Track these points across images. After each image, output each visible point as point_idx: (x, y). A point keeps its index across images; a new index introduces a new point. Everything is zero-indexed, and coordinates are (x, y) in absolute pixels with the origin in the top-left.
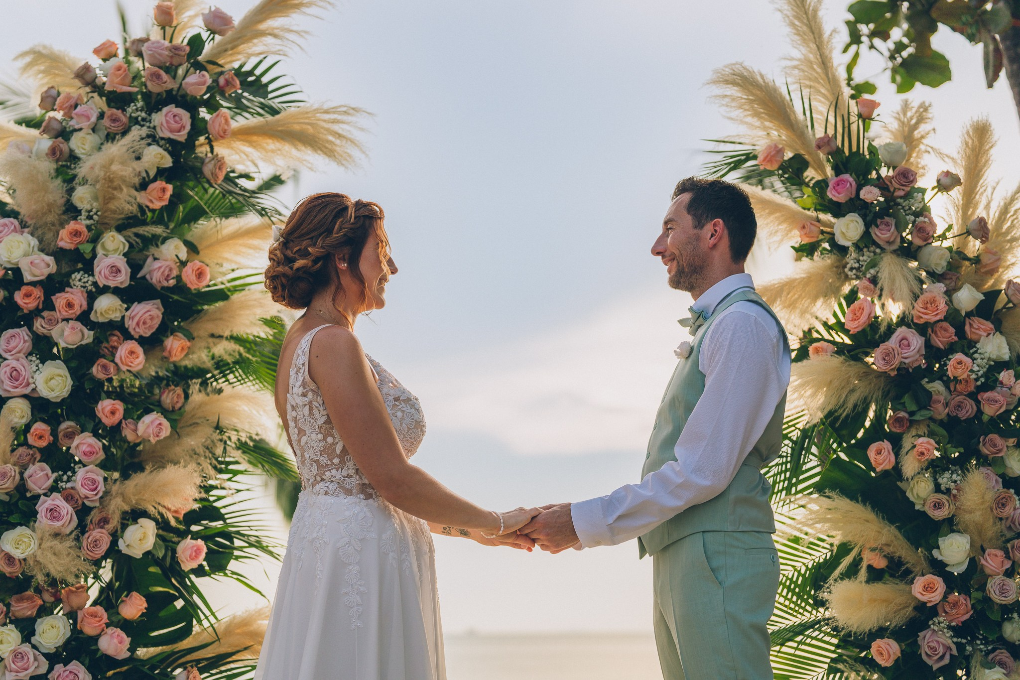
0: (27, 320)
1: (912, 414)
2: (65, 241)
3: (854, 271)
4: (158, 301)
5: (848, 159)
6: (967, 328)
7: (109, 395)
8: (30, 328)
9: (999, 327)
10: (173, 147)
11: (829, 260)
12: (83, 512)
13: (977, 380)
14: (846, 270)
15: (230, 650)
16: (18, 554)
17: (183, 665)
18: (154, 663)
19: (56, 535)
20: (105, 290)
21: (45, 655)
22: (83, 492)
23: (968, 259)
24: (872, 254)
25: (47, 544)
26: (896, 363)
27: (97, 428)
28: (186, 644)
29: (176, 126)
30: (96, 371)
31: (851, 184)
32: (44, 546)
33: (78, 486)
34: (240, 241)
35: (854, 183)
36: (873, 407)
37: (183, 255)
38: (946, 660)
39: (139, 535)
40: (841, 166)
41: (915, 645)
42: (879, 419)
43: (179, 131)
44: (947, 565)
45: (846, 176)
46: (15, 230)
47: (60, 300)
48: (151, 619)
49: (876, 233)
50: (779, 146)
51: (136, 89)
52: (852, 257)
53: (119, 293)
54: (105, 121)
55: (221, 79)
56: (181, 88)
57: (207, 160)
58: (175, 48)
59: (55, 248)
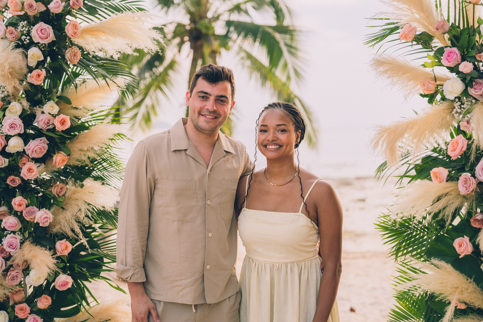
3: (458, 114)
4: (44, 138)
5: (462, 32)
7: (18, 195)
10: (43, 48)
11: (445, 104)
14: (453, 112)
24: (470, 103)
29: (42, 36)
31: (457, 54)
33: (5, 246)
35: (459, 55)
37: (56, 111)
40: (454, 40)
42: (470, 214)
43: (47, 38)
45: (455, 49)
49: (471, 91)
50: (414, 24)
51: (22, 13)
52: (457, 105)
53: (19, 135)
54: (7, 33)
55: (71, 2)
56: (48, 10)
57: (67, 51)
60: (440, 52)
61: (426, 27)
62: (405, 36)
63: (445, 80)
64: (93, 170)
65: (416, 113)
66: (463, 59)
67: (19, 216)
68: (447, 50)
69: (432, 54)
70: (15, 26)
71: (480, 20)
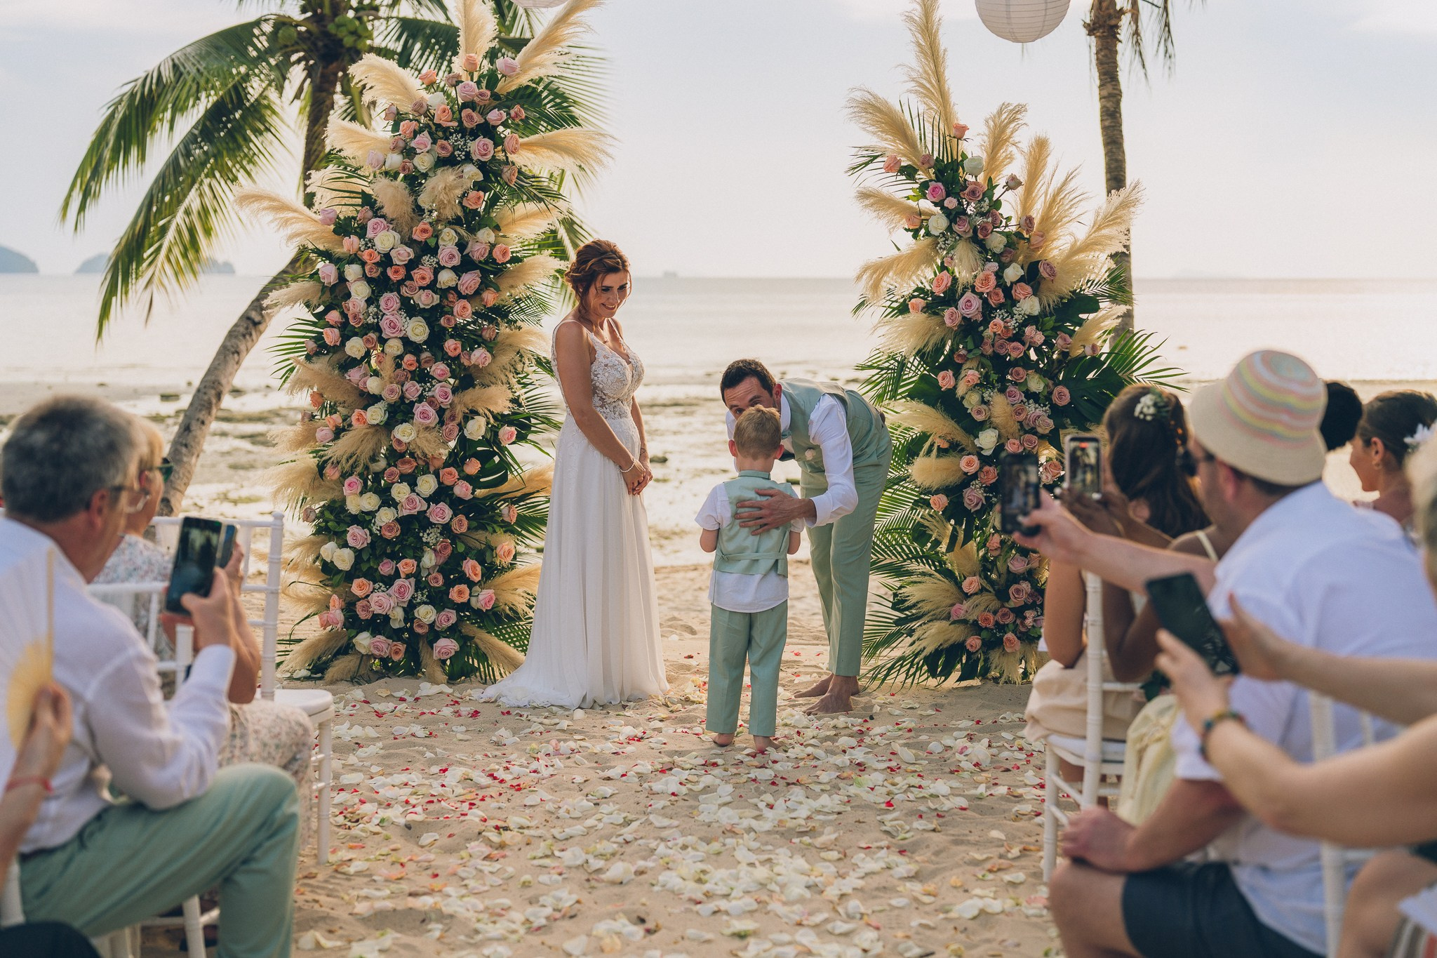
0: (396, 287)
1: (969, 351)
2: (418, 236)
3: (942, 250)
4: (478, 271)
5: (946, 166)
6: (1013, 292)
7: (452, 337)
8: (399, 292)
9: (1036, 292)
10: (482, 166)
11: (929, 240)
12: (441, 412)
13: (1014, 329)
14: (937, 248)
15: (532, 491)
16: (405, 439)
17: (505, 501)
18: (486, 498)
19: (427, 428)
20: (444, 268)
21: (424, 499)
22: (441, 400)
23: (1024, 239)
24: (953, 239)
25: (421, 435)
26: (958, 320)
27: (445, 358)
28: (503, 488)
29: (484, 151)
30: (443, 321)
31: (942, 189)
32: (420, 436)
33: (437, 397)
34: (528, 221)
35: (944, 189)
36: (949, 343)
37: (492, 240)
38: (978, 507)
39: (476, 427)
40: (938, 174)
41: (961, 497)
42: (952, 351)
43: (485, 155)
44: (982, 449)
45: (940, 184)
46: (384, 228)
47: (416, 274)
48: (483, 472)
49: (956, 228)
50: (900, 157)
51: (455, 124)
52: (941, 240)
53: (454, 269)
54: (436, 147)
55: (512, 112)
56: (486, 122)
57: (505, 170)
58: (482, 94)
59: (410, 239)
60: (924, 186)
61: (910, 159)
62: (889, 169)
63: (931, 214)
64: (510, 312)
65: (899, 249)
66: (948, 195)
67: (454, 363)
68: (932, 184)
69: (917, 186)
70: (447, 139)
71: (964, 156)
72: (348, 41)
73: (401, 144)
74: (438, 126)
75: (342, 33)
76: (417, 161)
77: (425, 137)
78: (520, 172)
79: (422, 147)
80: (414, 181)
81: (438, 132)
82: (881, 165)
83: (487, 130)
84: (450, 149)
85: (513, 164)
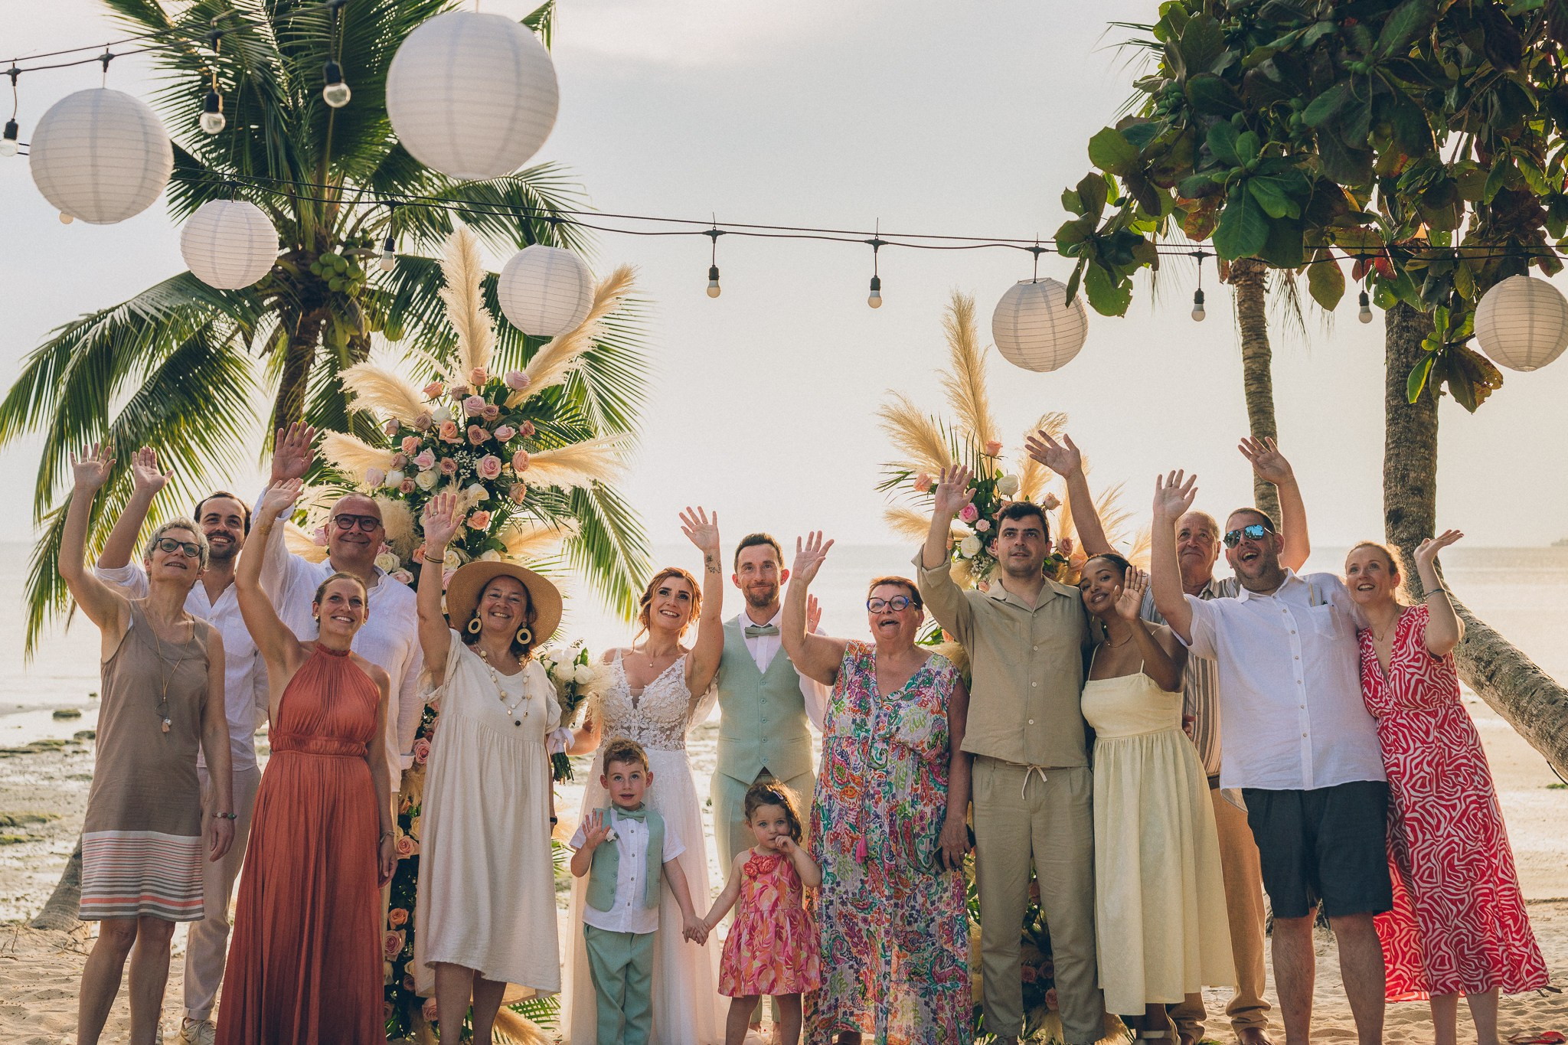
3: (976, 573)
5: (980, 484)
10: (489, 485)
14: (971, 571)
23: (1064, 561)
29: (491, 470)
31: (974, 509)
43: (492, 473)
49: (989, 550)
50: (929, 476)
51: (461, 441)
52: (975, 563)
54: (440, 465)
55: (522, 428)
56: (494, 439)
57: (513, 488)
58: (489, 410)
59: (410, 560)
62: (919, 487)
63: (964, 535)
66: (981, 516)
70: (452, 456)
71: (998, 473)
72: (334, 285)
73: (403, 461)
74: (443, 442)
75: (328, 275)
76: (419, 479)
77: (428, 454)
78: (529, 489)
79: (425, 464)
80: (416, 499)
81: (443, 450)
82: (912, 482)
83: (495, 447)
84: (455, 467)
85: (522, 481)
